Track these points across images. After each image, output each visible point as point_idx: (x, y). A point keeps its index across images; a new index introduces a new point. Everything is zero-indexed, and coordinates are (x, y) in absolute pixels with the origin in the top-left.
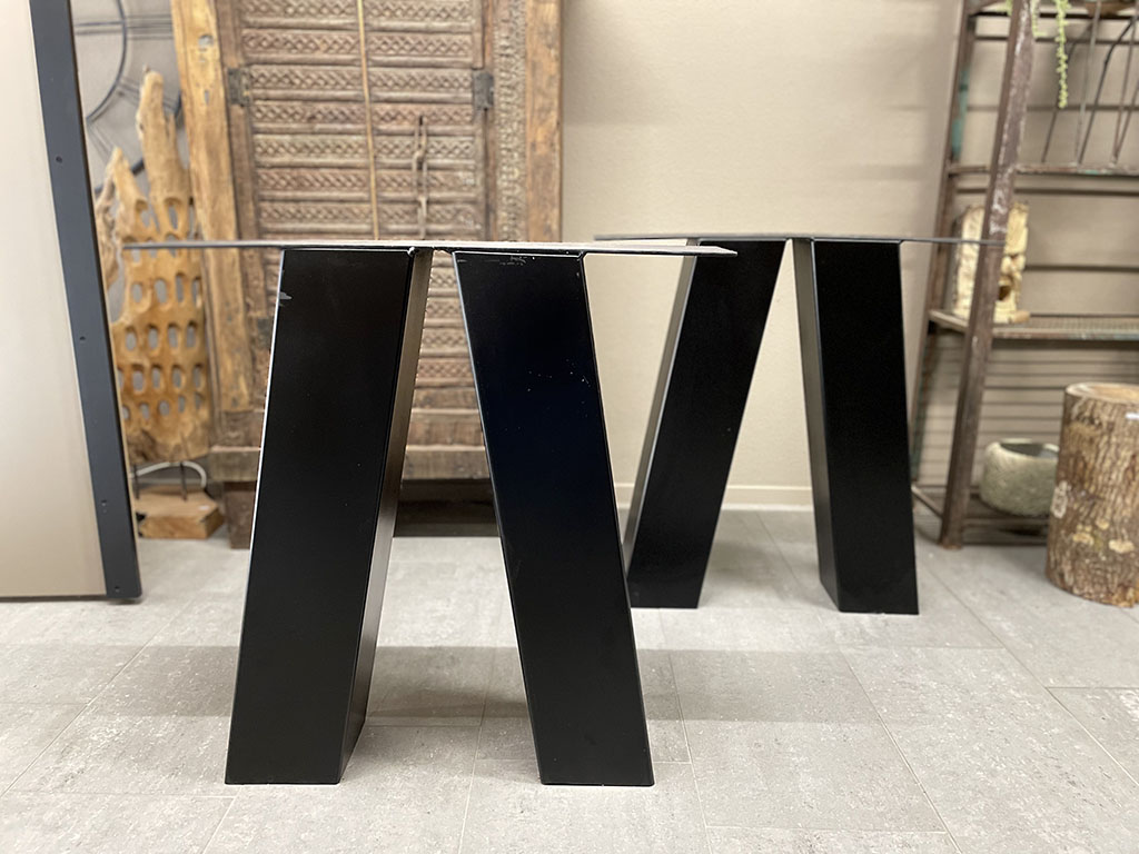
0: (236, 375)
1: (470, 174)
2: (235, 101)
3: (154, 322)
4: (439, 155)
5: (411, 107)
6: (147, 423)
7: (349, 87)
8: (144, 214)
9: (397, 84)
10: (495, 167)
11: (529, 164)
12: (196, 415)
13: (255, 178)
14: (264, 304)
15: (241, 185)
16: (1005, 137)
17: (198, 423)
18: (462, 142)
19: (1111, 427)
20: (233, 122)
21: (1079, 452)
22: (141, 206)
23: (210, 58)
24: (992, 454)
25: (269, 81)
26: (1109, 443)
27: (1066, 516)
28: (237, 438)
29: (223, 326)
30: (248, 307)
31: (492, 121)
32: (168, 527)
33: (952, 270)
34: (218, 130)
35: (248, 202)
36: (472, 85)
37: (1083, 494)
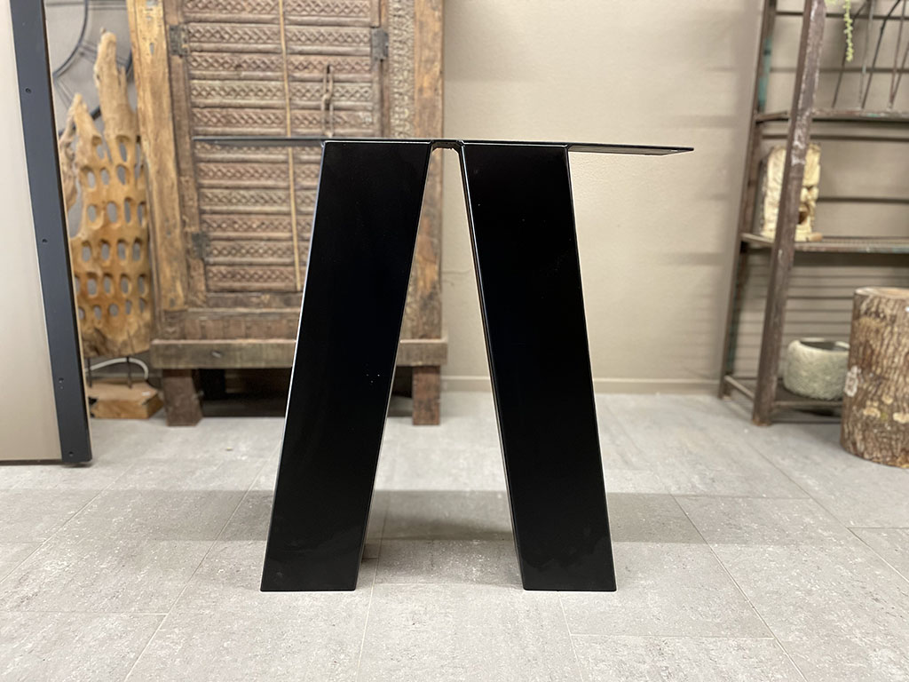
0: (174, 279)
1: (369, 114)
2: (175, 52)
3: (106, 238)
4: (343, 98)
5: (320, 58)
6: (99, 323)
7: (270, 41)
8: (99, 147)
9: (309, 39)
10: (389, 109)
11: (417, 105)
12: (140, 316)
13: (192, 116)
14: (197, 221)
15: (179, 121)
16: (803, 86)
17: (142, 323)
18: (362, 88)
19: (893, 319)
20: (173, 70)
21: (867, 341)
22: (96, 141)
23: (154, 16)
24: (794, 350)
25: (203, 36)
26: (892, 333)
27: (857, 395)
28: (174, 332)
29: (164, 238)
30: (184, 223)
31: (387, 71)
32: (116, 409)
33: (760, 200)
34: (161, 75)
35: (185, 136)
36: (370, 40)
37: (871, 375)
